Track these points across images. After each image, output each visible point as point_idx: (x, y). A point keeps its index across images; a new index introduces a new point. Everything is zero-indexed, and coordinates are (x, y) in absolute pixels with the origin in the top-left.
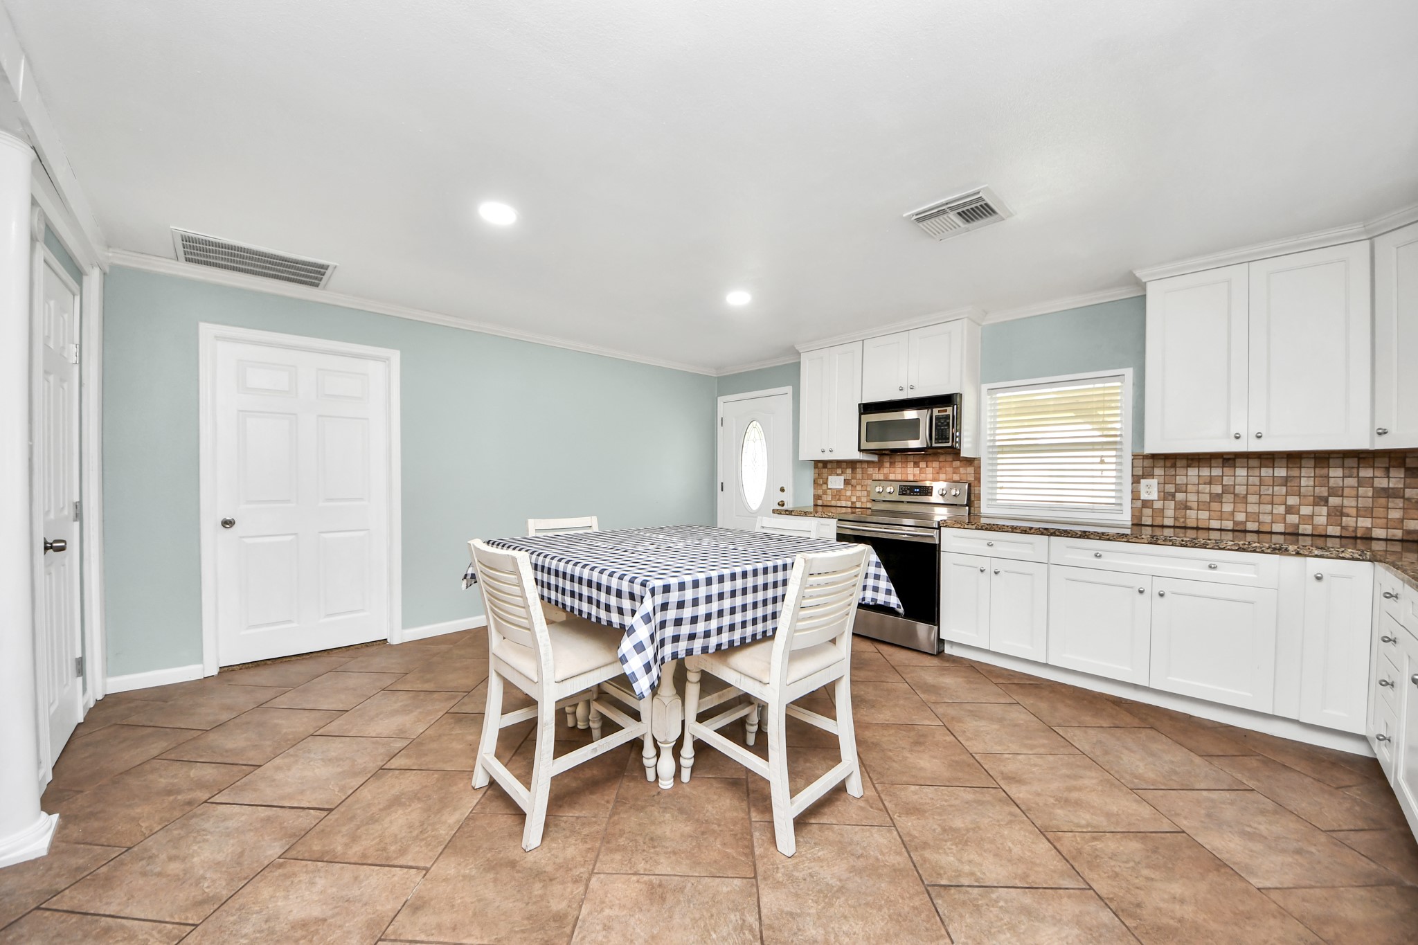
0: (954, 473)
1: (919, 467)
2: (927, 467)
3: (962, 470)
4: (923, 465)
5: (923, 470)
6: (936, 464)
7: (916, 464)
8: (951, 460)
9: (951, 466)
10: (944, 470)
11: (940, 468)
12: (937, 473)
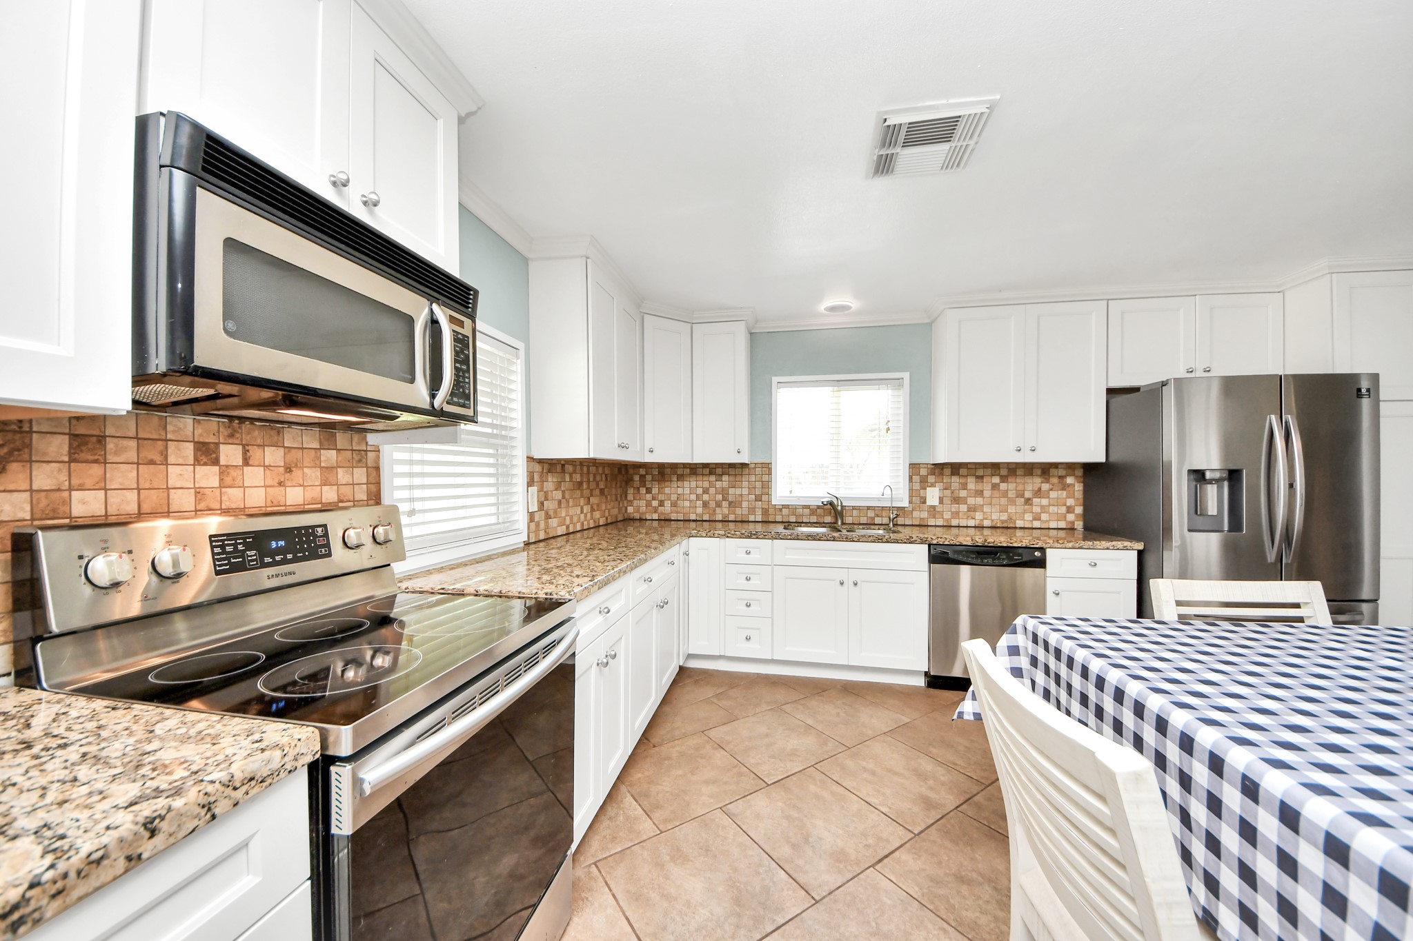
0: (325, 483)
1: (216, 462)
2: (246, 462)
3: (342, 476)
4: (230, 454)
5: (233, 473)
6: (273, 456)
7: (206, 453)
8: (316, 445)
9: (316, 464)
10: (297, 473)
11: (288, 469)
12: (280, 484)
